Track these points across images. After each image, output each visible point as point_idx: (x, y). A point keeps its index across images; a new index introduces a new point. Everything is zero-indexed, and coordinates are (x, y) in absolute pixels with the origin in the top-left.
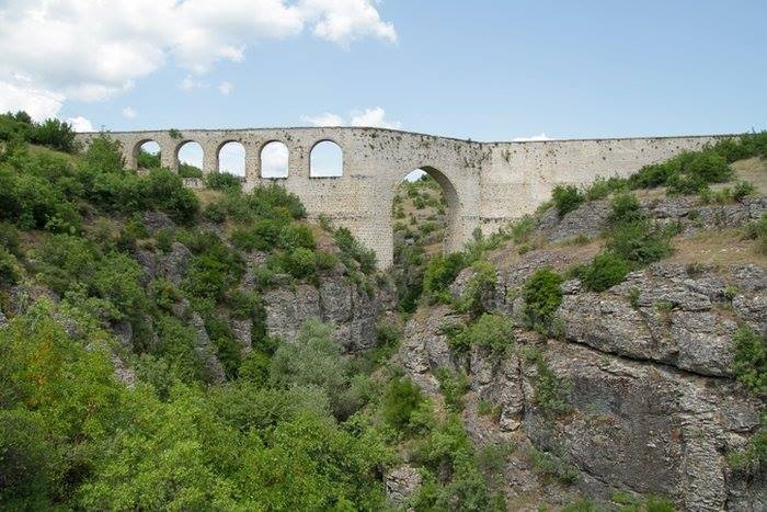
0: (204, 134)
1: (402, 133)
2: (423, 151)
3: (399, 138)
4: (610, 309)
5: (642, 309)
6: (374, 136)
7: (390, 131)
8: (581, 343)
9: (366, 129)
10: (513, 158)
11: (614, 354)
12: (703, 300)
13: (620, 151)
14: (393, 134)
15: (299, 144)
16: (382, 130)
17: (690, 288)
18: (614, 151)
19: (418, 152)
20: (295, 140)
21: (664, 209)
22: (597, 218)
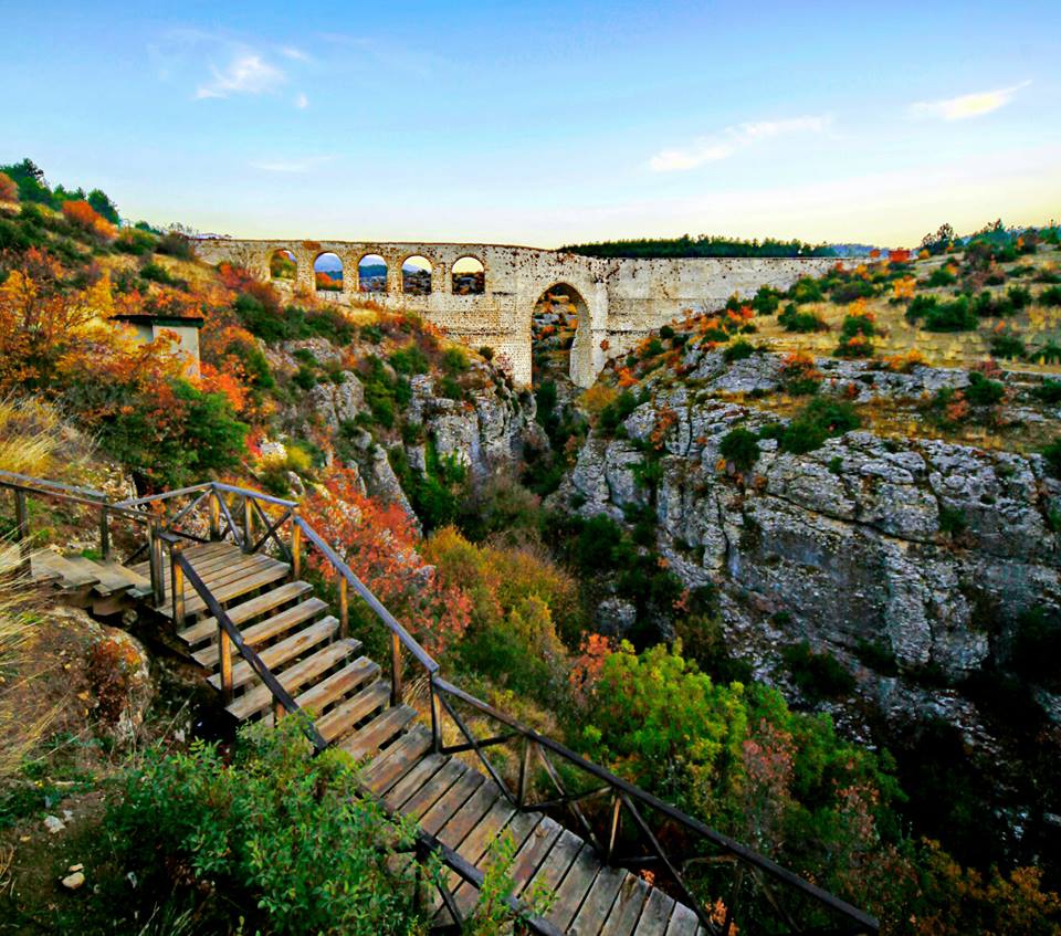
0: (343, 246)
1: (540, 250)
2: (558, 268)
3: (537, 256)
4: (814, 473)
5: (845, 476)
6: (515, 254)
7: (530, 249)
8: (782, 498)
9: (507, 247)
10: (640, 274)
11: (819, 512)
12: (905, 475)
13: (739, 271)
14: (532, 252)
15: (442, 260)
16: (523, 248)
17: (889, 460)
18: (735, 270)
19: (554, 269)
20: (438, 256)
21: (840, 371)
22: (770, 370)
